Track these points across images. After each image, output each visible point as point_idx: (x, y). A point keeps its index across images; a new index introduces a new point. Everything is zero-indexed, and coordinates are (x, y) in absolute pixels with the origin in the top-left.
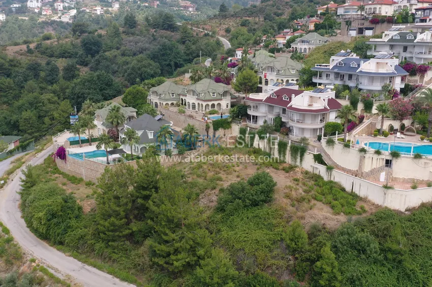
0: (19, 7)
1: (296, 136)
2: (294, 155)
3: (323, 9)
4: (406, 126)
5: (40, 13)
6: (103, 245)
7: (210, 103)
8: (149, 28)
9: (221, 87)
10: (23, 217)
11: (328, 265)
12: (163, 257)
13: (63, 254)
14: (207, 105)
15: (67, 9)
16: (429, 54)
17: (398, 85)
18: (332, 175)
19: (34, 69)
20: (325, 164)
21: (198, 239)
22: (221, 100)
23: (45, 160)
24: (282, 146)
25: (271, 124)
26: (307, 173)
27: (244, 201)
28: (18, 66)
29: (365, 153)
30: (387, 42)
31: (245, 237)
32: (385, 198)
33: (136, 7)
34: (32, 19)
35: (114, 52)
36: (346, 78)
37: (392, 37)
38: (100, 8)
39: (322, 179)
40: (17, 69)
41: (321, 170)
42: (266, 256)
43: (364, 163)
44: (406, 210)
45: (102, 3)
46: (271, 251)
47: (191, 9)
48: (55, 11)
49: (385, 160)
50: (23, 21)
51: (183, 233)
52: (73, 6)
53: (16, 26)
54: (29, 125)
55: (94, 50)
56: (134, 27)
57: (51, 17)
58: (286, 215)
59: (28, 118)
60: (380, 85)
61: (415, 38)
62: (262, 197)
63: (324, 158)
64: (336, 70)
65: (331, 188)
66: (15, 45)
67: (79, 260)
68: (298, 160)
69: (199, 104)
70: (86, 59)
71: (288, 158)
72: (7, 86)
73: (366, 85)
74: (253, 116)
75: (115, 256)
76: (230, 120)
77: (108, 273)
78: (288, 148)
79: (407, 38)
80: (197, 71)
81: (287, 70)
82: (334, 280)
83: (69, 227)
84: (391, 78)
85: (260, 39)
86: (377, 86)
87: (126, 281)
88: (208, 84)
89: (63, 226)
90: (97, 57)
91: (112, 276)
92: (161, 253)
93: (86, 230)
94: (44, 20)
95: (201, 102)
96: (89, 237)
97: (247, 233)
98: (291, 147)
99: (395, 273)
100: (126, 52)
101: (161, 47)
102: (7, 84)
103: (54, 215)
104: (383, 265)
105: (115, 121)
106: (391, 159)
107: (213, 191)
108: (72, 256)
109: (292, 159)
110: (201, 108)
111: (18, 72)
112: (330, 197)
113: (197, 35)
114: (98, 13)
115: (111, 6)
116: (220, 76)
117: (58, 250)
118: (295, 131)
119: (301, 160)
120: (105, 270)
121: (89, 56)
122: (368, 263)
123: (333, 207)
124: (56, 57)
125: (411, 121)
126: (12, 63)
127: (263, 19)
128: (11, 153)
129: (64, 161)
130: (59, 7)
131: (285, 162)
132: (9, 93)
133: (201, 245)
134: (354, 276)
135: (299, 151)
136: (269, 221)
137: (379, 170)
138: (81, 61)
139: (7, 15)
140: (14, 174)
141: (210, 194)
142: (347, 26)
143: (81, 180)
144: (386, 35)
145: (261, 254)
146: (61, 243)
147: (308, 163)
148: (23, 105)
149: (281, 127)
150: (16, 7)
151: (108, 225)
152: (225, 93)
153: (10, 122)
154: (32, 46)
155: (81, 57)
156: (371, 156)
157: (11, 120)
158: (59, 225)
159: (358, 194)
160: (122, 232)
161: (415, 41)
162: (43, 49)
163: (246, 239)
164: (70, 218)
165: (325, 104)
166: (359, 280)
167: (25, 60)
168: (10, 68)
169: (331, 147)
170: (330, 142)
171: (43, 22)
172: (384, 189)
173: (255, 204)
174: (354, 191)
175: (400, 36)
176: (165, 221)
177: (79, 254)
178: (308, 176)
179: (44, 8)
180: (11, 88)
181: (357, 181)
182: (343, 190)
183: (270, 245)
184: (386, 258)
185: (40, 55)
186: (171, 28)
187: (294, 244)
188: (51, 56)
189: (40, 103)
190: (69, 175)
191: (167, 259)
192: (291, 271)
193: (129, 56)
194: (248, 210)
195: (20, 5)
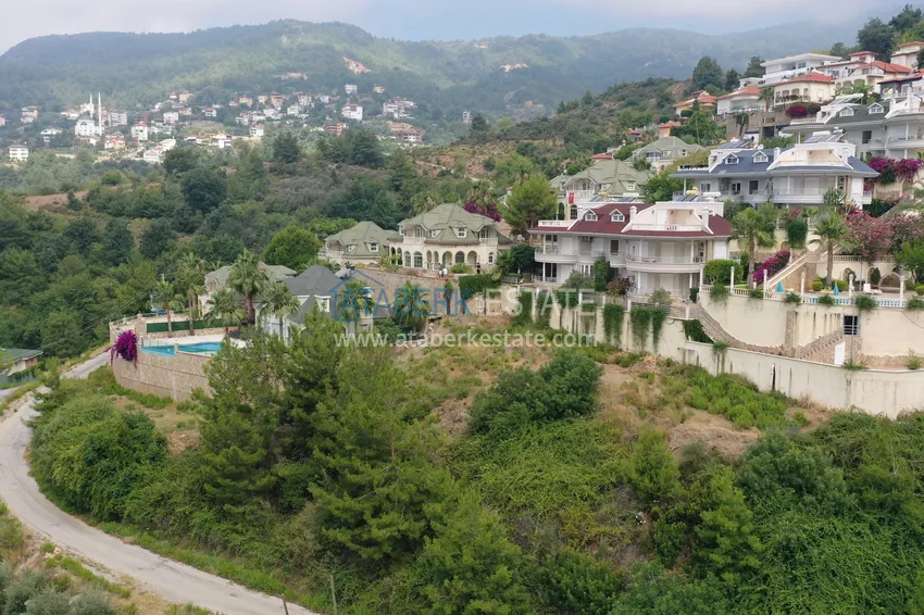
0: (57, 135)
1: (641, 293)
2: (639, 332)
3: (687, 105)
4: (882, 275)
5: (100, 146)
6: (210, 515)
7: (454, 251)
8: (325, 162)
9: (478, 221)
10: (32, 474)
11: (730, 519)
12: (349, 528)
13: (119, 540)
14: (447, 255)
15: (155, 139)
16: (920, 138)
17: (857, 195)
18: (726, 359)
19: (81, 235)
20: (710, 341)
21: (429, 482)
22: (477, 244)
23: (91, 373)
24: (613, 316)
25: (587, 274)
26: (669, 363)
27: (531, 406)
28: (47, 230)
29: (798, 305)
30: (828, 123)
31: (536, 477)
32: (848, 392)
33: (299, 134)
34: (82, 157)
35: (250, 205)
36: (745, 189)
37: (838, 113)
38: (224, 137)
39: (705, 372)
40: (43, 234)
41: (702, 354)
42: (585, 517)
43: (797, 329)
44: (899, 419)
45: (230, 127)
46: (595, 507)
47: (412, 139)
48: (131, 142)
49: (842, 316)
50: (66, 161)
51: (393, 468)
52: (169, 133)
53: (49, 173)
54: (62, 340)
55: (208, 199)
56: (295, 159)
57: (123, 154)
58: (626, 434)
59: (60, 323)
60: (820, 193)
61: (887, 110)
62: (572, 398)
63: (707, 329)
64: (723, 173)
65: (726, 386)
66: (44, 195)
67: (155, 551)
68: (650, 339)
69: (429, 253)
70: (193, 218)
71: (627, 341)
72: (22, 266)
73: (788, 194)
74: (548, 265)
75: (237, 539)
76: (497, 277)
77: (219, 575)
78: (627, 317)
79: (870, 112)
80: (425, 199)
81: (618, 184)
82: (745, 554)
83: (135, 479)
84: (844, 178)
85: (557, 166)
86: (814, 196)
87: (262, 590)
88: (448, 213)
89: (121, 476)
90: (215, 212)
91: (228, 581)
92: (344, 516)
93: (174, 483)
94: (106, 158)
95: (433, 249)
96: (179, 498)
97: (540, 471)
98: (632, 314)
99: (887, 532)
100: (276, 205)
101: (349, 193)
102: (21, 262)
103: (101, 452)
104: (858, 518)
105: (247, 284)
106: (856, 314)
107: (462, 402)
108: (139, 544)
109: (635, 339)
110: (433, 261)
111: (45, 239)
112: (725, 402)
113: (425, 173)
114: (221, 145)
115: (248, 134)
116: (475, 201)
117: (107, 533)
118: (640, 282)
119: (656, 339)
120: (212, 568)
121: (198, 211)
122: (822, 513)
123: (731, 418)
124: (129, 216)
125: (892, 265)
126: (34, 223)
127: (563, 142)
128: (18, 377)
129: (131, 364)
130: (141, 134)
131: (621, 350)
132: (23, 281)
133: (436, 496)
134: (790, 540)
135: (651, 319)
136: (589, 446)
137: (832, 340)
138: (181, 224)
139: (32, 150)
140: (22, 400)
141: (454, 408)
142: (739, 126)
143: (168, 401)
144: (824, 114)
145: (573, 512)
146: (116, 517)
147: (673, 342)
148: (53, 298)
149: (609, 279)
150: (52, 135)
151: (225, 461)
152: (485, 232)
153: (21, 337)
154: (79, 196)
155: (180, 213)
156: (812, 309)
157: (24, 331)
158: (113, 475)
159: (787, 395)
160: (254, 483)
161: (887, 116)
162: (102, 201)
163: (537, 481)
164: (138, 461)
165: (705, 225)
166: (804, 549)
167: (64, 221)
168: (29, 232)
169: (720, 302)
170: (719, 294)
171: (105, 163)
172: (846, 371)
173: (556, 413)
174: (777, 388)
175: (855, 111)
176: (352, 443)
177: (153, 540)
178: (672, 369)
179: (108, 136)
180: (29, 272)
181: (783, 365)
182: (754, 388)
183: (592, 494)
184: (863, 504)
185: (94, 213)
186: (370, 162)
187: (647, 481)
188: (119, 214)
189: (88, 296)
190: (141, 395)
191: (357, 531)
192: (644, 544)
193: (282, 212)
194: (540, 427)
195: (60, 132)
